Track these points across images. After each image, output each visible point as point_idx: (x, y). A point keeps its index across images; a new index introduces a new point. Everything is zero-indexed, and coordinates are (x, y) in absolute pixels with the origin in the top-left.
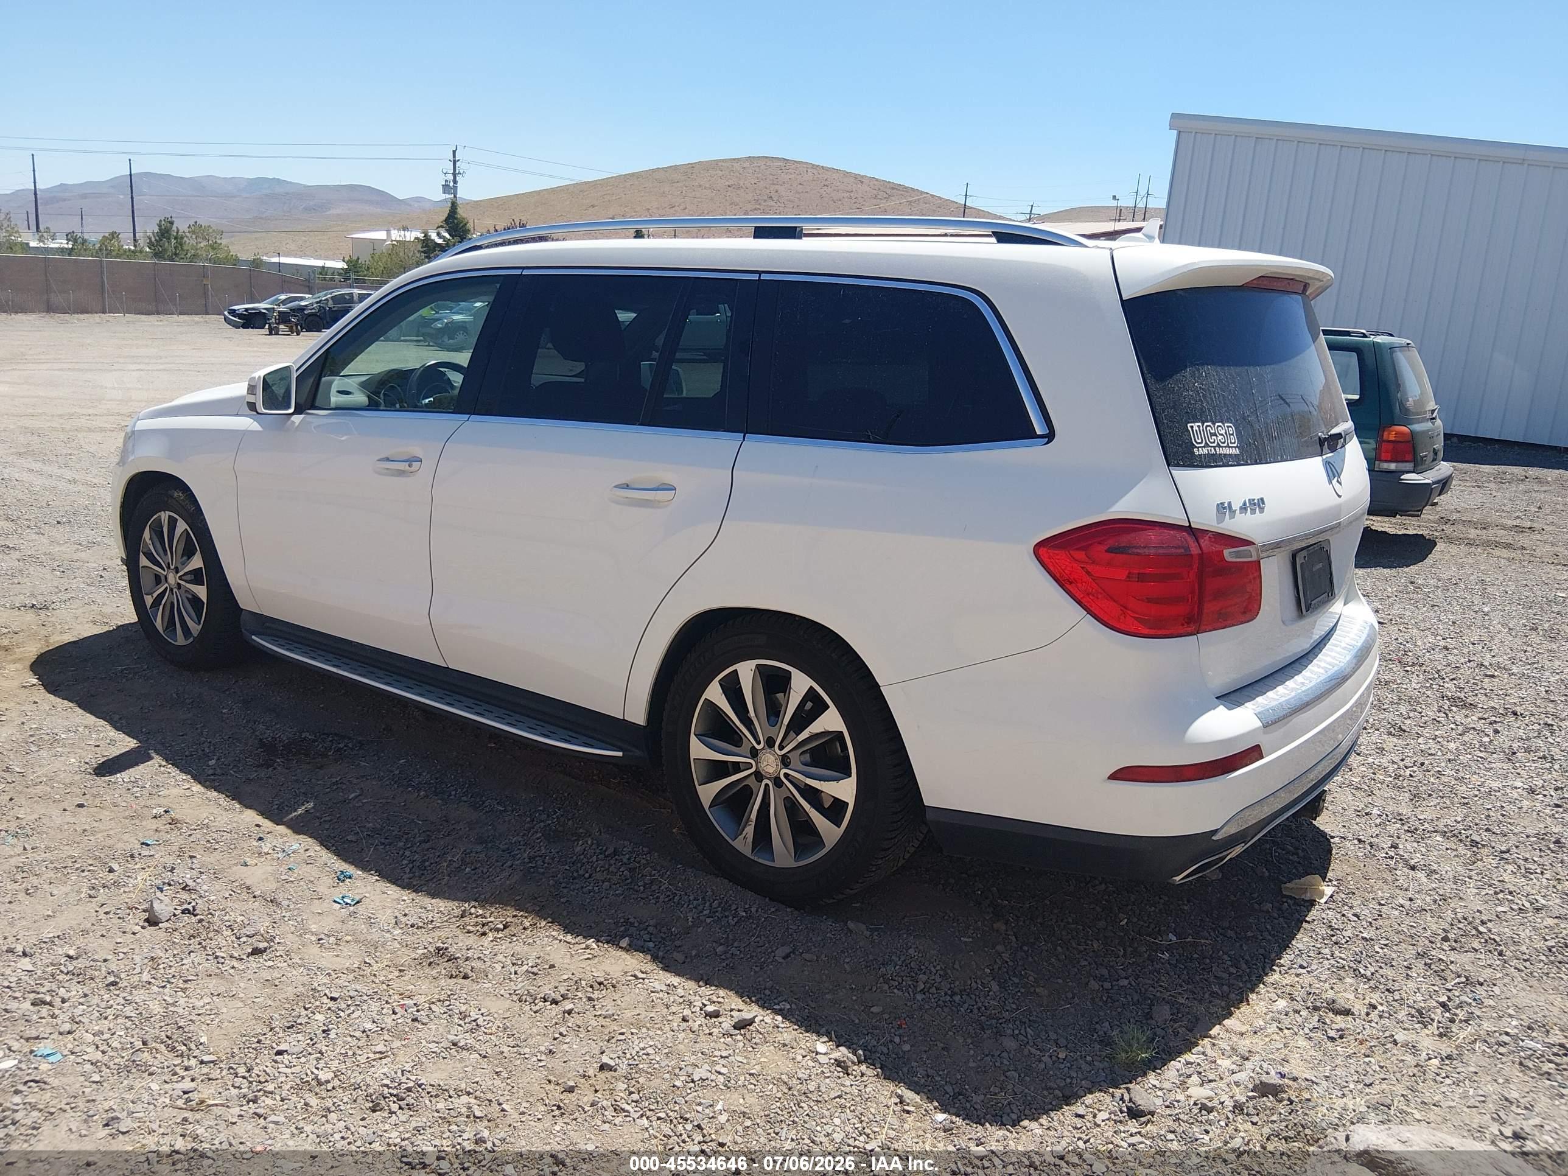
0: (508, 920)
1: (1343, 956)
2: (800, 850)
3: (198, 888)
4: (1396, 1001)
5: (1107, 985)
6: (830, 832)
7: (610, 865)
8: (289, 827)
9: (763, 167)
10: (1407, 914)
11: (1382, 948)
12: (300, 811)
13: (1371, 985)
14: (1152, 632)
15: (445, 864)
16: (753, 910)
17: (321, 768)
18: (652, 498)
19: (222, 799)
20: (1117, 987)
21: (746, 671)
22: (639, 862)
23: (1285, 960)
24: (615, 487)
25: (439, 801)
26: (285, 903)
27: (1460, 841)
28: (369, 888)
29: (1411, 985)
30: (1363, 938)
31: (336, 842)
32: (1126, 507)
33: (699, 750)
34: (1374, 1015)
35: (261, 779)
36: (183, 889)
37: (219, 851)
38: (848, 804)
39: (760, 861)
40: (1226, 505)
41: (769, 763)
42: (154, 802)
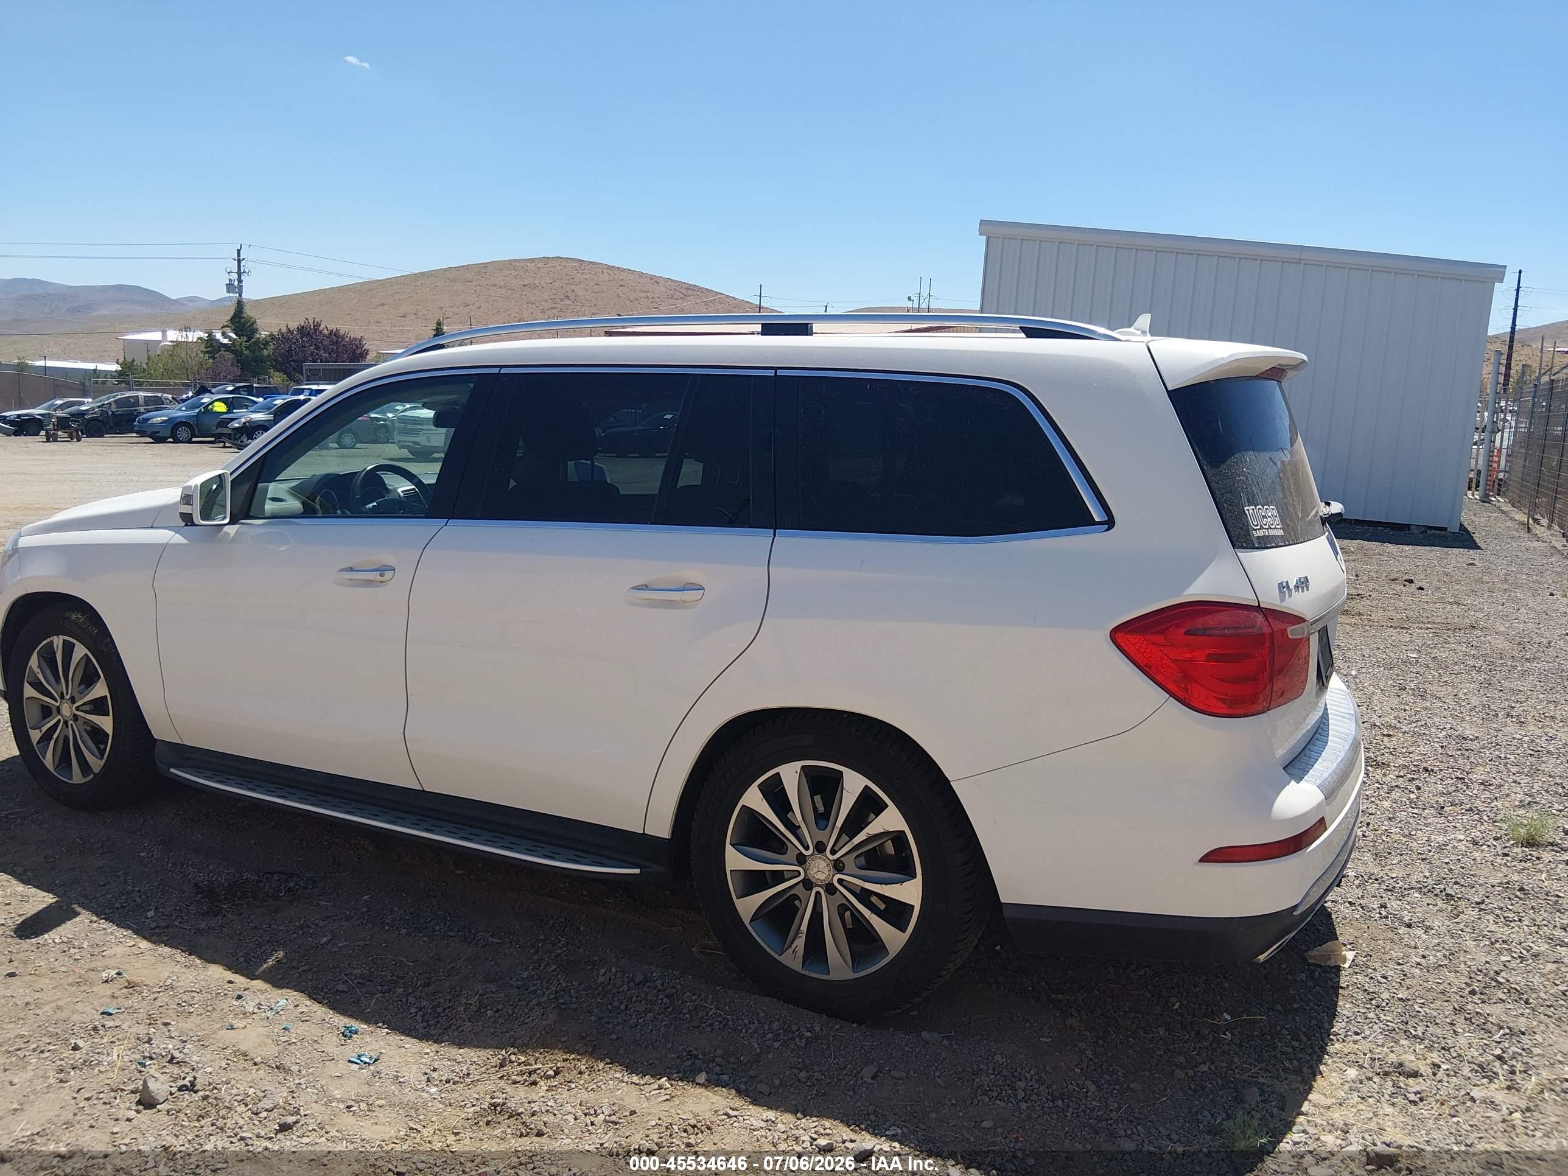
0: (559, 1065)
1: (1388, 1018)
2: (858, 959)
3: (187, 1060)
4: (1454, 1058)
5: (1191, 1073)
6: (893, 938)
7: (647, 993)
8: (266, 980)
9: (558, 268)
10: (1428, 971)
11: (1421, 1007)
12: (271, 962)
13: (1426, 1044)
14: (1230, 712)
15: (461, 1009)
16: (817, 1029)
17: (276, 911)
18: (679, 599)
19: (179, 956)
20: (1200, 1074)
21: (790, 774)
22: (673, 987)
23: (1338, 1027)
24: (632, 588)
25: (426, 939)
26: (295, 1068)
27: (1436, 895)
28: (382, 1043)
29: (1462, 1041)
30: (1400, 999)
31: (326, 993)
32: (1201, 589)
33: (735, 860)
34: (1441, 1075)
35: (213, 928)
36: (170, 1062)
37: (194, 1014)
38: (913, 907)
39: (813, 975)
40: (1284, 584)
41: (820, 869)
42: (99, 964)
